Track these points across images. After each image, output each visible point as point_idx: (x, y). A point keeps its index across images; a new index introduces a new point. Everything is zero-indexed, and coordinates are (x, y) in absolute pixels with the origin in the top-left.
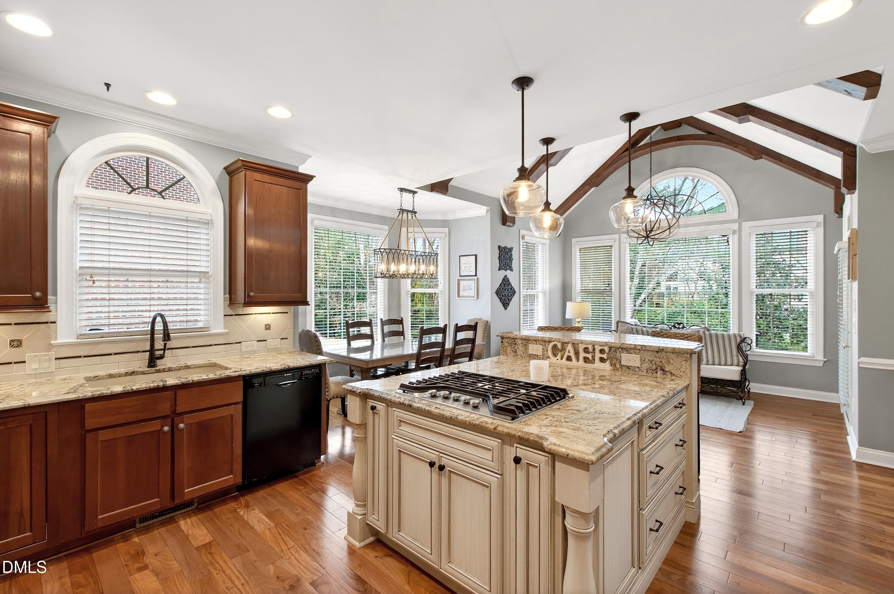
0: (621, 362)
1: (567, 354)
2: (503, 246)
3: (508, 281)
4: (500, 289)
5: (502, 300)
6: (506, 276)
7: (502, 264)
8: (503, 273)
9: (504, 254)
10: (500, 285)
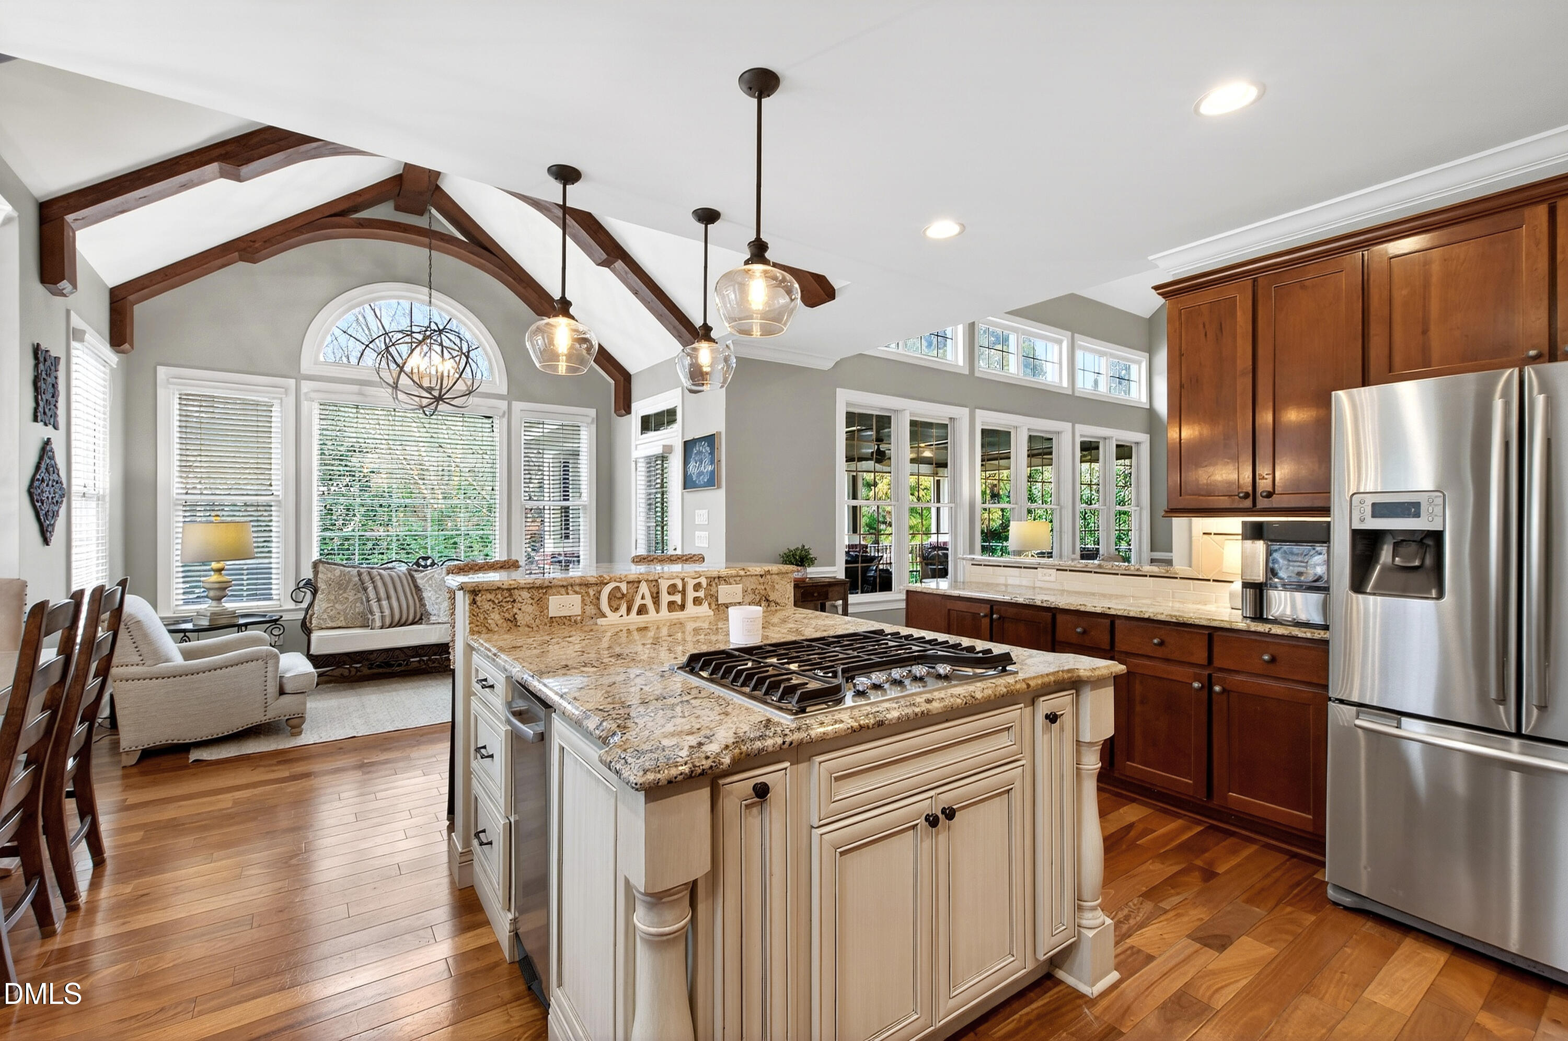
0: (717, 601)
1: (638, 602)
2: (43, 347)
3: (52, 458)
4: (38, 480)
5: (42, 513)
6: (48, 442)
7: (41, 404)
8: (42, 431)
9: (44, 373)
10: (38, 467)
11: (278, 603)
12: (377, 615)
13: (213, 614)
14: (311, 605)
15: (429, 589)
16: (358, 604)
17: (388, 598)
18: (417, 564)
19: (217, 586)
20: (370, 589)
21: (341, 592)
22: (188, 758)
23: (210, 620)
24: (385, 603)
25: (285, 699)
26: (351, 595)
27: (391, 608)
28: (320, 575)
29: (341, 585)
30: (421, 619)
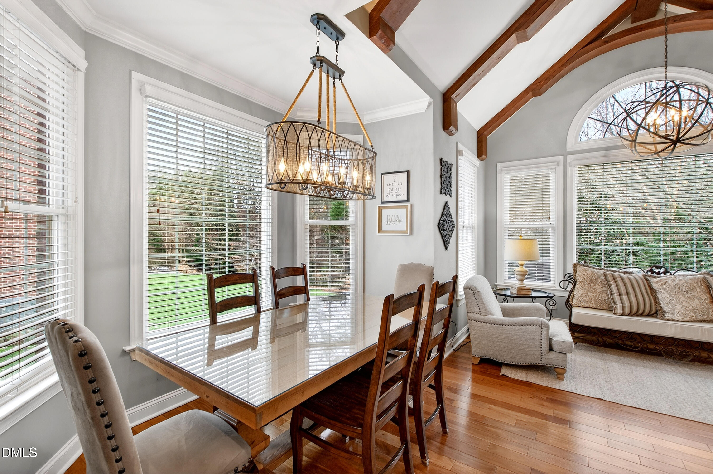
2: (444, 160)
3: (449, 210)
4: (442, 220)
5: (443, 236)
6: (446, 203)
7: (443, 185)
8: (444, 198)
9: (445, 171)
10: (442, 215)
11: (554, 285)
12: (619, 305)
13: (519, 288)
14: (572, 291)
15: (663, 291)
16: (604, 295)
17: (628, 294)
18: (652, 271)
19: (520, 273)
20: (613, 286)
21: (592, 285)
22: (500, 372)
23: (517, 291)
24: (625, 297)
25: (553, 354)
26: (599, 288)
27: (630, 302)
28: (578, 273)
29: (593, 280)
30: (656, 313)
